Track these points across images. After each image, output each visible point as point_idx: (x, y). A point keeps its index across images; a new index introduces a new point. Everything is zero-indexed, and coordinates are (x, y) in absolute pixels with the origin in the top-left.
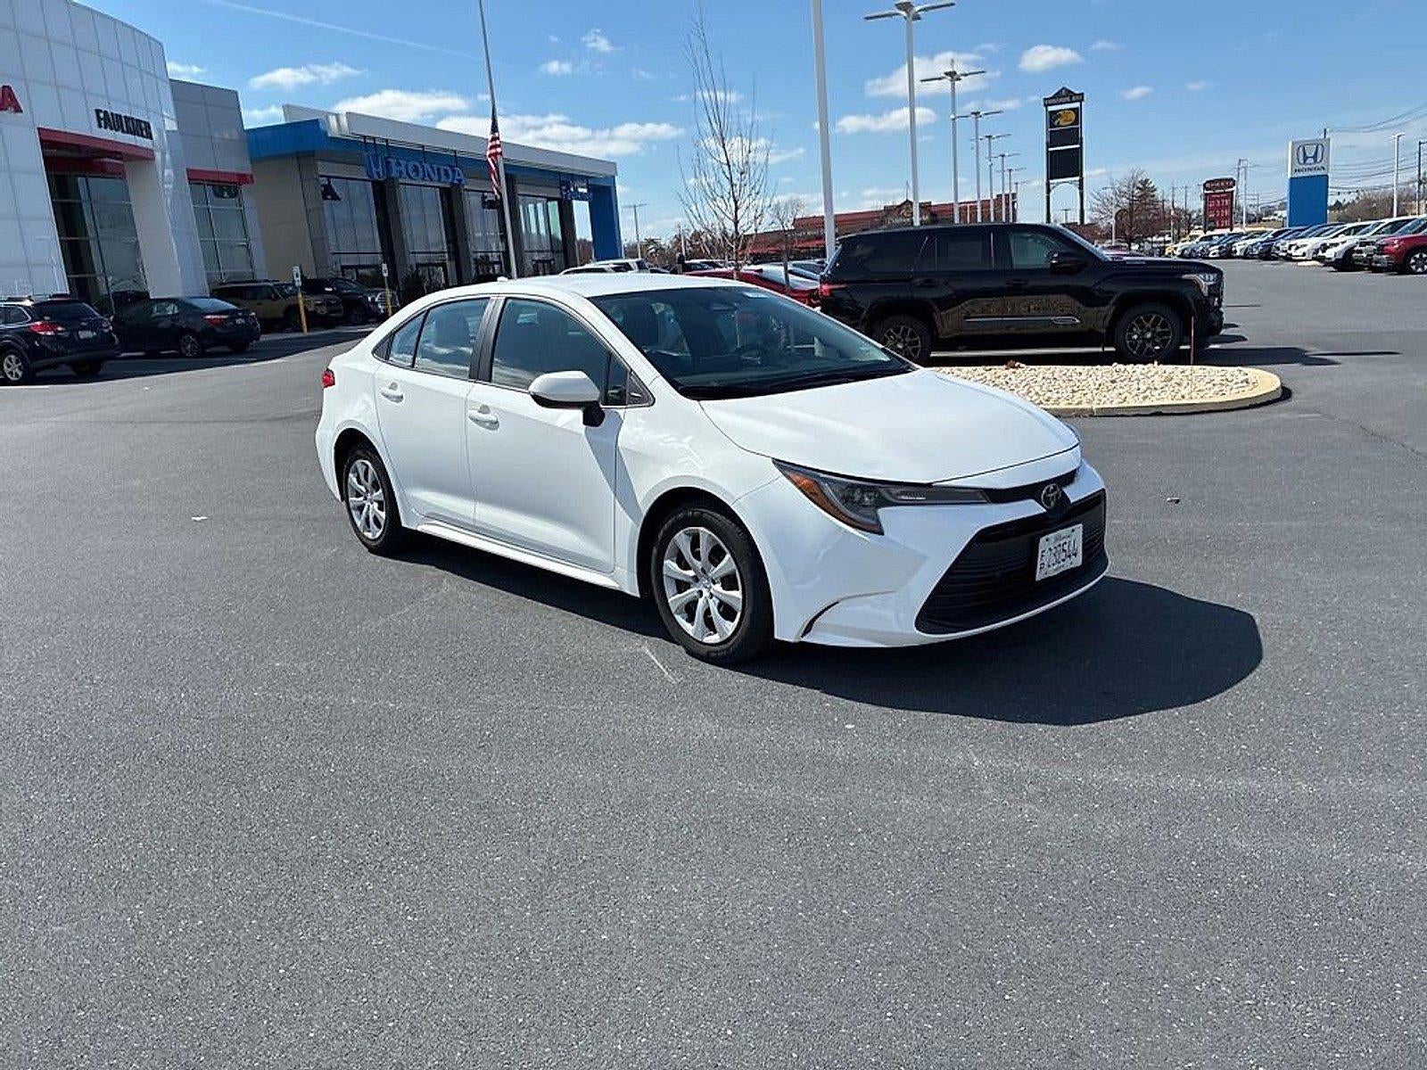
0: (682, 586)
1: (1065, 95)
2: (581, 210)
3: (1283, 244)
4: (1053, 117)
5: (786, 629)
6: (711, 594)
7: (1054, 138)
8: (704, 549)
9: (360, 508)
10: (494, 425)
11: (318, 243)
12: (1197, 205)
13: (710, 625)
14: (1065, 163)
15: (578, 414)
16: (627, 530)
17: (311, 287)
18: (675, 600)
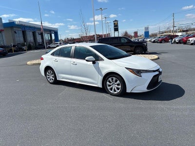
0: (109, 86)
1: (116, 21)
2: (53, 35)
3: (145, 40)
4: (114, 23)
5: (128, 90)
6: (115, 86)
7: (115, 26)
8: (114, 80)
9: (49, 78)
10: (76, 64)
11: (14, 40)
12: (133, 35)
13: (115, 91)
14: (116, 29)
15: (92, 62)
16: (101, 78)
17: (14, 46)
18: (109, 88)
